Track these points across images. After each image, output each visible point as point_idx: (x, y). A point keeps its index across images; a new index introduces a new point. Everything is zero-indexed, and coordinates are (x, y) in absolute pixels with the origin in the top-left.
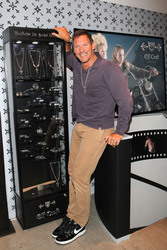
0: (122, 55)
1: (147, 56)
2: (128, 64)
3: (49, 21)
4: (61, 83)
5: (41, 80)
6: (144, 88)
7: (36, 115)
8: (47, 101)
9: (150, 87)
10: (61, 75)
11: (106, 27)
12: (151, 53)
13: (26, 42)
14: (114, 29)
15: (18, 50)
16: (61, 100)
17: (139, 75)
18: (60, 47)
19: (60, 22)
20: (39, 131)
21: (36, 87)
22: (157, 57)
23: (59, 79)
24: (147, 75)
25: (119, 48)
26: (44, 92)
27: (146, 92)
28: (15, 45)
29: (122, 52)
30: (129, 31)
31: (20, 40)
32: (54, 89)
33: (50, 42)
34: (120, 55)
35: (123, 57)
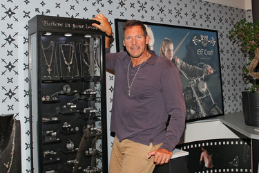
0: (171, 50)
1: (200, 52)
2: (178, 61)
3: (86, 9)
4: (98, 85)
5: (75, 81)
6: (197, 88)
7: (66, 125)
8: (80, 108)
10: (98, 74)
11: (153, 18)
12: (204, 48)
13: (57, 33)
14: (162, 20)
15: (47, 43)
16: (98, 105)
17: (192, 74)
18: (97, 41)
19: (98, 11)
20: (70, 146)
21: (67, 89)
22: (211, 53)
23: (96, 79)
24: (201, 73)
25: (168, 42)
26: (77, 96)
27: (200, 94)
28: (43, 38)
29: (172, 47)
30: (179, 22)
31: (49, 32)
32: (89, 92)
33: (87, 34)
34: (169, 50)
35: (172, 52)
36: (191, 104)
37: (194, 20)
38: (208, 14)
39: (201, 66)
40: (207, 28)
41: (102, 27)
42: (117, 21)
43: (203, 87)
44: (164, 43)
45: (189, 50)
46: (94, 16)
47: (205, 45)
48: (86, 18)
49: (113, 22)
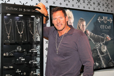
0: (84, 26)
1: (102, 27)
2: (89, 32)
4: (39, 47)
5: (24, 44)
6: (100, 50)
7: (18, 71)
8: (27, 60)
9: (105, 49)
10: (39, 40)
11: (73, 6)
12: (105, 24)
13: (14, 14)
14: (79, 6)
15: (7, 20)
16: (38, 59)
17: (97, 40)
18: (39, 20)
21: (19, 49)
22: (109, 27)
23: (37, 43)
24: (103, 40)
25: (82, 20)
26: (26, 53)
27: (102, 53)
28: (5, 17)
29: (85, 23)
30: (89, 8)
31: (9, 13)
32: (33, 51)
33: (32, 15)
34: (83, 26)
35: (85, 27)
36: (97, 59)
37: (99, 7)
38: (107, 3)
39: (103, 36)
40: (107, 12)
41: (42, 11)
42: (51, 7)
43: (104, 49)
44: (80, 21)
45: (95, 26)
46: (37, 4)
47: (105, 22)
48: (32, 5)
49: (49, 7)
